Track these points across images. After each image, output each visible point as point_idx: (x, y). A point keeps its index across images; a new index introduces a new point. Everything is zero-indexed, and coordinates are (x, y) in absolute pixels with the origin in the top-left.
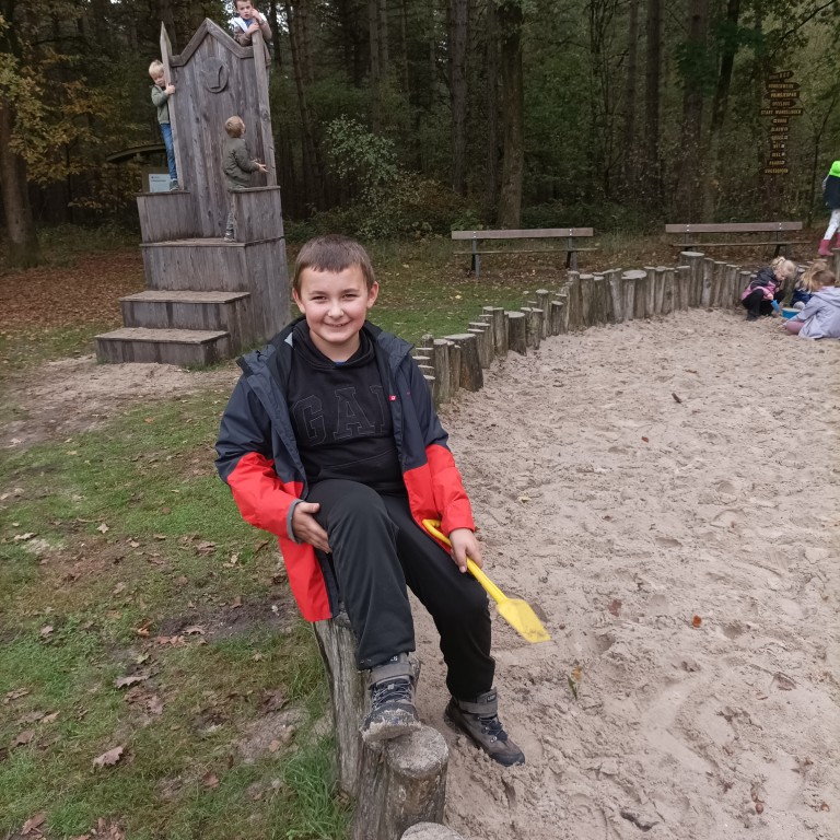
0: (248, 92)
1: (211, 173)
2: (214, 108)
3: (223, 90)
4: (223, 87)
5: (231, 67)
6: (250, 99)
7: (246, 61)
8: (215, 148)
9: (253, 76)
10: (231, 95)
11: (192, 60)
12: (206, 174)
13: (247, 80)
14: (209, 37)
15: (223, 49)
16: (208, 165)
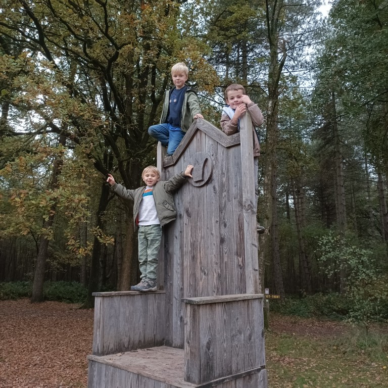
0: (233, 181)
1: (187, 273)
2: (196, 203)
3: (207, 183)
4: (206, 180)
5: (216, 159)
6: (234, 191)
7: (232, 150)
8: (193, 245)
9: (238, 165)
10: (214, 188)
11: (182, 158)
12: (182, 274)
13: (232, 169)
14: (198, 134)
15: (211, 142)
16: (185, 264)
